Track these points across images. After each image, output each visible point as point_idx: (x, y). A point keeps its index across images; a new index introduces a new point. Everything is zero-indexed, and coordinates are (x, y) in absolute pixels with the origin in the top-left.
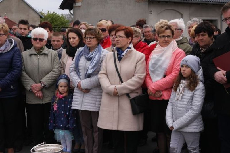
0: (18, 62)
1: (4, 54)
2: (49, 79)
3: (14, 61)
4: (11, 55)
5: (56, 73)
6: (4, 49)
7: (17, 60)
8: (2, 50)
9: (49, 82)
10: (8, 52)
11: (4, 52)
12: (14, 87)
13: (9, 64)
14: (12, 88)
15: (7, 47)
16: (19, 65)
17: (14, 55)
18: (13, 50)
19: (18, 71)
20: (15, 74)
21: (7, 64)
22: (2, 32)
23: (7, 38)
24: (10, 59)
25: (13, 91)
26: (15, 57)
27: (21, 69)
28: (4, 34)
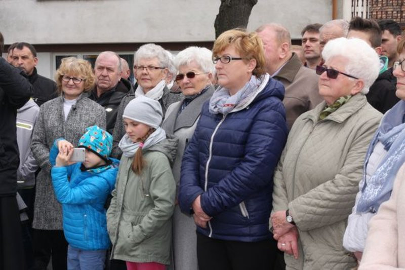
1: (233, 115)
2: (308, 204)
3: (252, 136)
5: (337, 187)
6: (234, 103)
7: (262, 136)
8: (228, 105)
9: (306, 212)
10: (245, 110)
11: (235, 110)
12: (252, 212)
13: (239, 146)
14: (245, 216)
15: (245, 98)
16: (258, 150)
17: (255, 119)
18: (258, 106)
19: (250, 168)
20: (243, 176)
21: (234, 145)
22: (232, 52)
23: (251, 71)
24: (242, 131)
25: (246, 222)
26: (256, 126)
27: (262, 162)
28: (238, 57)
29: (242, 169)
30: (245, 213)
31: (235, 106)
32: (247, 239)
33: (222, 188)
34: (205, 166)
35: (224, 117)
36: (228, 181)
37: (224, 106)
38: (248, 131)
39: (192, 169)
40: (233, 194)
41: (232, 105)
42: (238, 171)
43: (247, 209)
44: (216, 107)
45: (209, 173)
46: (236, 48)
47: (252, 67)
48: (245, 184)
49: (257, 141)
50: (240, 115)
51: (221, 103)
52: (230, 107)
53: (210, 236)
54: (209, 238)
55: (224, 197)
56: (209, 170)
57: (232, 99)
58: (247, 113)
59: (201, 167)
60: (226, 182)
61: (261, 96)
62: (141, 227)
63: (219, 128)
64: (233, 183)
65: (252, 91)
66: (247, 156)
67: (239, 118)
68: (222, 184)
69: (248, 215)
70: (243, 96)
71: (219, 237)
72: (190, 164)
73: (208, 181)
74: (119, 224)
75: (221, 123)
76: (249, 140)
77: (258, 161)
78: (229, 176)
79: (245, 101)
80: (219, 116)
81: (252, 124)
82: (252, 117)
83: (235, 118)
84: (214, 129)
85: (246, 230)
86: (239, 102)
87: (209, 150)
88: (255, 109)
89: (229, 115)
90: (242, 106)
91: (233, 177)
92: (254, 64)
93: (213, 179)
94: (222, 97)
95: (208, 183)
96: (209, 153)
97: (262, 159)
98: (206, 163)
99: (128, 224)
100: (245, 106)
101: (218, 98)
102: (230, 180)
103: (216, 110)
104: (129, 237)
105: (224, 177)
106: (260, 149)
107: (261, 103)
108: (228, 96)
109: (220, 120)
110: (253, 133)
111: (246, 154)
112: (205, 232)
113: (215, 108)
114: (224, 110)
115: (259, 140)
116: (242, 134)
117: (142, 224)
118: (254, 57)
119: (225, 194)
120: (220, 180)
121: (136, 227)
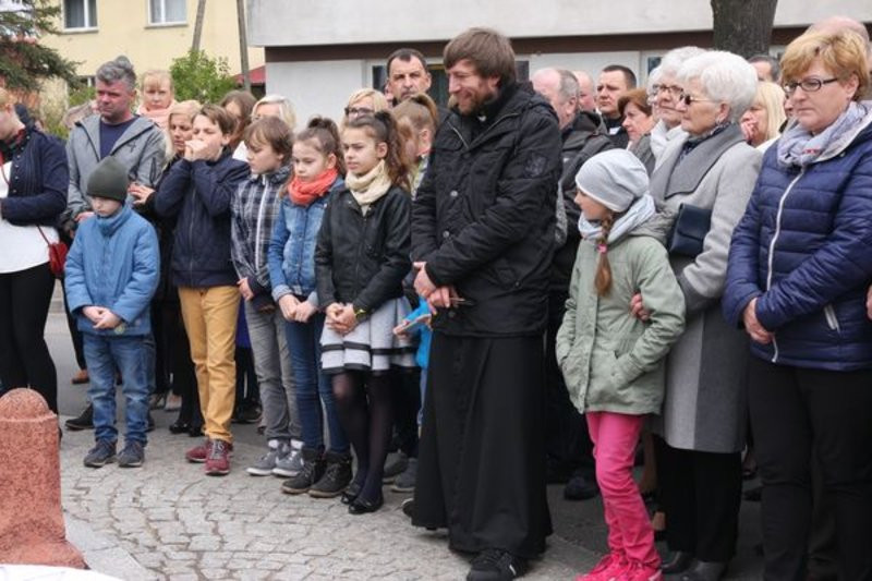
0: (860, 210)
1: (817, 167)
3: (847, 200)
4: (842, 175)
6: (819, 148)
7: (863, 200)
8: (809, 151)
10: (837, 158)
11: (821, 159)
12: (843, 322)
13: (825, 214)
14: (833, 328)
15: (837, 138)
16: (854, 223)
17: (853, 173)
18: (858, 151)
19: (843, 251)
20: (829, 262)
21: (816, 213)
22: (819, 72)
23: (851, 95)
24: (831, 191)
25: (834, 339)
26: (854, 183)
27: (863, 240)
28: (831, 77)
29: (829, 251)
30: (832, 322)
31: (821, 152)
32: (836, 366)
33: (793, 283)
34: (767, 247)
35: (802, 170)
36: (805, 273)
37: (803, 153)
38: (842, 190)
39: (745, 255)
40: (813, 291)
41: (815, 151)
42: (822, 255)
43: (837, 318)
44: (789, 155)
45: (774, 259)
46: (826, 64)
47: (851, 89)
48: (832, 275)
49: (854, 207)
50: (830, 166)
51: (797, 149)
52: (812, 154)
53: (774, 360)
54: (772, 363)
55: (796, 298)
56: (774, 255)
57: (817, 142)
58: (841, 162)
59: (763, 249)
60: (801, 273)
61: (866, 135)
62: (632, 356)
63: (794, 187)
64: (812, 274)
65: (849, 127)
66: (837, 232)
67: (828, 171)
68: (794, 276)
69: (837, 326)
70: (835, 135)
71: (791, 362)
72: (742, 247)
73: (774, 270)
74: (592, 356)
75: (797, 179)
76: (842, 206)
77: (855, 239)
78: (806, 264)
79: (838, 142)
80: (794, 169)
81: (848, 180)
82: (849, 169)
83: (823, 172)
84: (785, 189)
85: (835, 351)
86: (827, 145)
87: (775, 222)
88: (854, 156)
89: (810, 166)
90: (832, 152)
91: (813, 264)
92: (856, 84)
93: (782, 269)
94: (797, 139)
95: (773, 274)
96: (775, 227)
97: (861, 237)
98: (770, 242)
99: (608, 355)
100: (837, 153)
101: (794, 141)
102: (808, 270)
103: (789, 161)
104: (613, 375)
105: (798, 266)
106: (859, 220)
107: (864, 145)
108: (809, 137)
109: (796, 175)
110: (849, 195)
111: (834, 229)
112: (764, 355)
113: (787, 157)
114: (802, 159)
115: (859, 205)
116: (832, 195)
117: (636, 353)
118: (854, 72)
119: (798, 294)
120: (792, 269)
121: (625, 358)
